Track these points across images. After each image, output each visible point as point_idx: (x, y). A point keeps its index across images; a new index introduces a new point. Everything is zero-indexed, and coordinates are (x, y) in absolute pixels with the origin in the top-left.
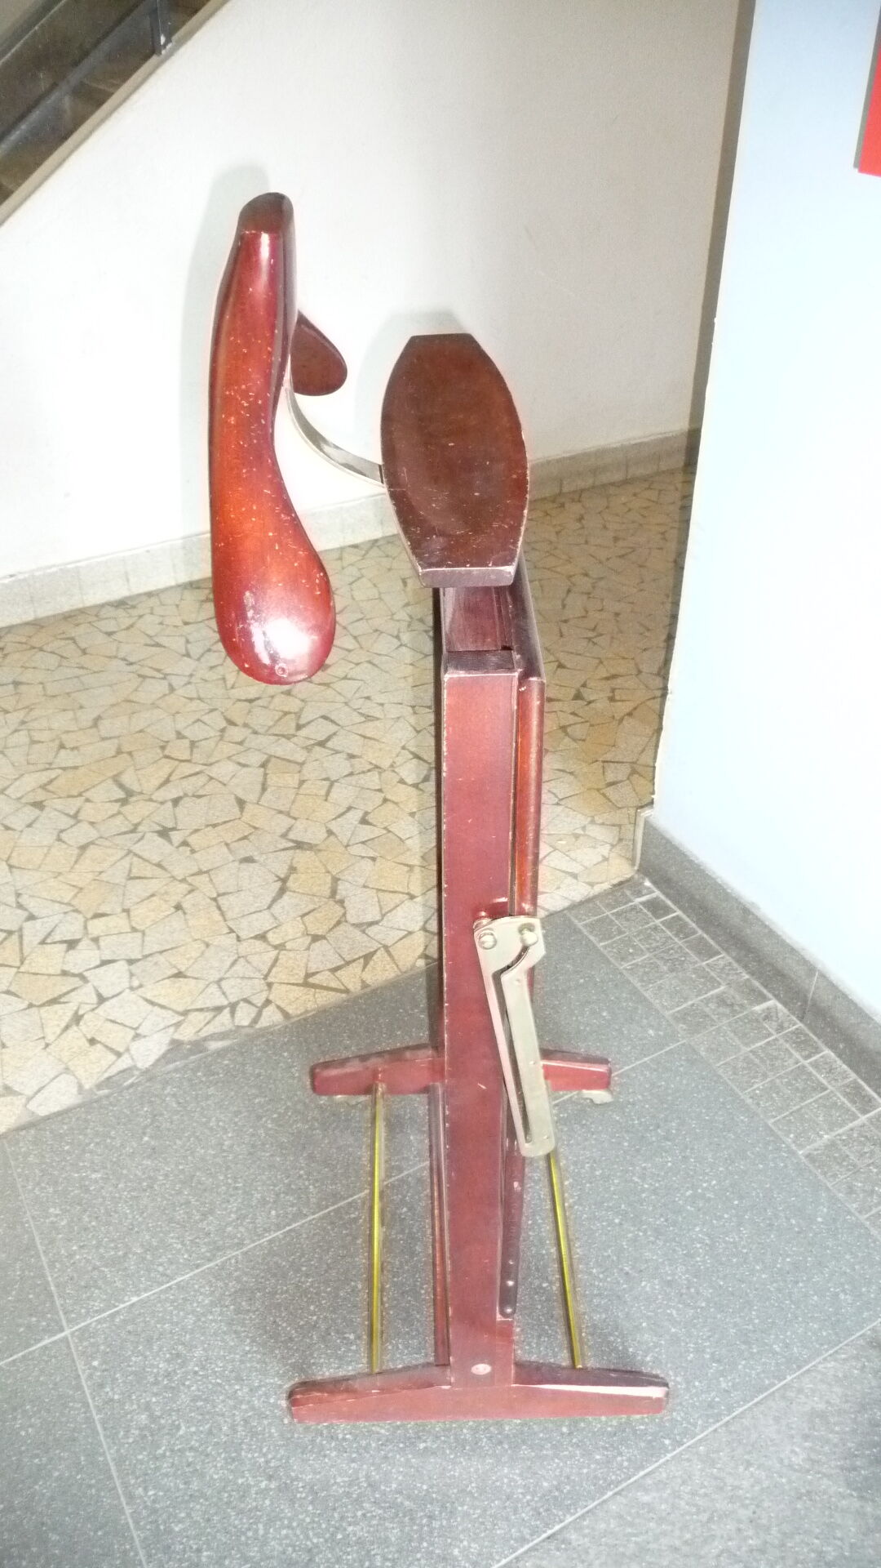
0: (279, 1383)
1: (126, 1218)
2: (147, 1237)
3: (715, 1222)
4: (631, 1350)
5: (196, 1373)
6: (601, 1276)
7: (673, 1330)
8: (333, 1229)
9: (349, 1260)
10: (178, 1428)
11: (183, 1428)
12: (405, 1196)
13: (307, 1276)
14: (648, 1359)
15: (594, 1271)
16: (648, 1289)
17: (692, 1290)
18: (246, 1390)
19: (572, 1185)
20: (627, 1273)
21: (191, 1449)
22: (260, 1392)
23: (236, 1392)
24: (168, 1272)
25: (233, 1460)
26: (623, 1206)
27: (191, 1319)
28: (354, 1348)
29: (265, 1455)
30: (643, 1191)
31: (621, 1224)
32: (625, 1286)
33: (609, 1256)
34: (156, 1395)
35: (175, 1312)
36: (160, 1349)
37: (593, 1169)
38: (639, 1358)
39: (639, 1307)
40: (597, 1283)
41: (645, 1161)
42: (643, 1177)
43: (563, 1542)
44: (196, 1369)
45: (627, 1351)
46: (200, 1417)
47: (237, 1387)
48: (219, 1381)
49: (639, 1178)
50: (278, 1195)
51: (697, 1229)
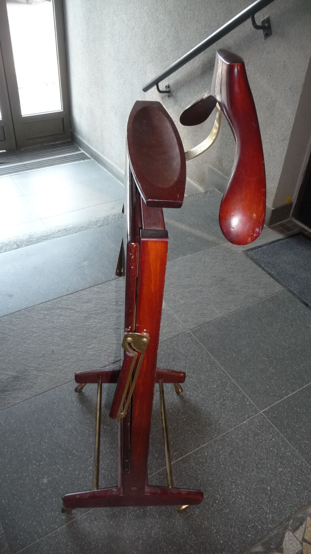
0: (190, 398)
1: (260, 451)
2: (249, 444)
3: (36, 450)
4: (81, 406)
5: (216, 400)
6: (85, 430)
7: (65, 412)
8: (182, 447)
9: (174, 436)
10: (216, 387)
11: (215, 387)
12: (156, 461)
13: (188, 430)
14: (75, 404)
15: (87, 432)
16: (70, 425)
17: (54, 425)
18: (200, 396)
19: (89, 466)
20: (76, 431)
21: (211, 382)
22: (195, 395)
23: (203, 396)
24: (237, 431)
25: (199, 379)
26: (70, 457)
27: (224, 416)
28: (169, 407)
29: (190, 380)
30: (61, 464)
31: (73, 450)
32: (77, 426)
33: (80, 437)
34: (226, 395)
35: (229, 418)
36: (230, 407)
37: (79, 474)
38: (78, 404)
39: (74, 419)
40: (87, 427)
41: (56, 478)
42: (59, 469)
43: (109, 362)
44: (217, 402)
45: (82, 406)
46: (211, 389)
47: (203, 397)
48: (209, 398)
49: (61, 470)
50: (206, 462)
51: (44, 447)
